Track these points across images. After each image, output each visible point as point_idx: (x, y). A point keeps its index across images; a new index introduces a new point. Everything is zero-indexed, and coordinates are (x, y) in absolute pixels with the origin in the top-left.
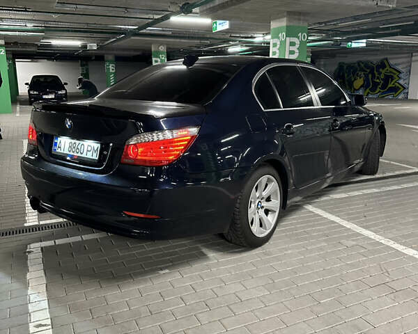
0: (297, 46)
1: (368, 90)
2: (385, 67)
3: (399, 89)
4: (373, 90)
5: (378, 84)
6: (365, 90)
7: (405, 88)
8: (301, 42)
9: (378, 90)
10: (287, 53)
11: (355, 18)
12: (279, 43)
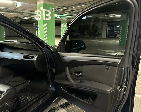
0: (50, 14)
1: (89, 35)
2: (94, 27)
3: (99, 35)
4: (91, 35)
5: (92, 33)
6: (88, 35)
7: (101, 34)
8: (51, 12)
9: (92, 35)
10: (44, 17)
11: (79, 5)
12: (40, 12)
